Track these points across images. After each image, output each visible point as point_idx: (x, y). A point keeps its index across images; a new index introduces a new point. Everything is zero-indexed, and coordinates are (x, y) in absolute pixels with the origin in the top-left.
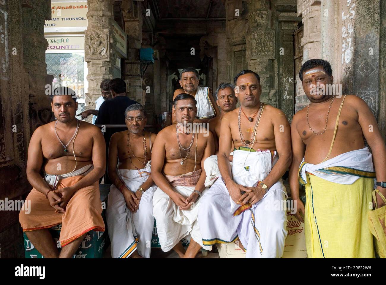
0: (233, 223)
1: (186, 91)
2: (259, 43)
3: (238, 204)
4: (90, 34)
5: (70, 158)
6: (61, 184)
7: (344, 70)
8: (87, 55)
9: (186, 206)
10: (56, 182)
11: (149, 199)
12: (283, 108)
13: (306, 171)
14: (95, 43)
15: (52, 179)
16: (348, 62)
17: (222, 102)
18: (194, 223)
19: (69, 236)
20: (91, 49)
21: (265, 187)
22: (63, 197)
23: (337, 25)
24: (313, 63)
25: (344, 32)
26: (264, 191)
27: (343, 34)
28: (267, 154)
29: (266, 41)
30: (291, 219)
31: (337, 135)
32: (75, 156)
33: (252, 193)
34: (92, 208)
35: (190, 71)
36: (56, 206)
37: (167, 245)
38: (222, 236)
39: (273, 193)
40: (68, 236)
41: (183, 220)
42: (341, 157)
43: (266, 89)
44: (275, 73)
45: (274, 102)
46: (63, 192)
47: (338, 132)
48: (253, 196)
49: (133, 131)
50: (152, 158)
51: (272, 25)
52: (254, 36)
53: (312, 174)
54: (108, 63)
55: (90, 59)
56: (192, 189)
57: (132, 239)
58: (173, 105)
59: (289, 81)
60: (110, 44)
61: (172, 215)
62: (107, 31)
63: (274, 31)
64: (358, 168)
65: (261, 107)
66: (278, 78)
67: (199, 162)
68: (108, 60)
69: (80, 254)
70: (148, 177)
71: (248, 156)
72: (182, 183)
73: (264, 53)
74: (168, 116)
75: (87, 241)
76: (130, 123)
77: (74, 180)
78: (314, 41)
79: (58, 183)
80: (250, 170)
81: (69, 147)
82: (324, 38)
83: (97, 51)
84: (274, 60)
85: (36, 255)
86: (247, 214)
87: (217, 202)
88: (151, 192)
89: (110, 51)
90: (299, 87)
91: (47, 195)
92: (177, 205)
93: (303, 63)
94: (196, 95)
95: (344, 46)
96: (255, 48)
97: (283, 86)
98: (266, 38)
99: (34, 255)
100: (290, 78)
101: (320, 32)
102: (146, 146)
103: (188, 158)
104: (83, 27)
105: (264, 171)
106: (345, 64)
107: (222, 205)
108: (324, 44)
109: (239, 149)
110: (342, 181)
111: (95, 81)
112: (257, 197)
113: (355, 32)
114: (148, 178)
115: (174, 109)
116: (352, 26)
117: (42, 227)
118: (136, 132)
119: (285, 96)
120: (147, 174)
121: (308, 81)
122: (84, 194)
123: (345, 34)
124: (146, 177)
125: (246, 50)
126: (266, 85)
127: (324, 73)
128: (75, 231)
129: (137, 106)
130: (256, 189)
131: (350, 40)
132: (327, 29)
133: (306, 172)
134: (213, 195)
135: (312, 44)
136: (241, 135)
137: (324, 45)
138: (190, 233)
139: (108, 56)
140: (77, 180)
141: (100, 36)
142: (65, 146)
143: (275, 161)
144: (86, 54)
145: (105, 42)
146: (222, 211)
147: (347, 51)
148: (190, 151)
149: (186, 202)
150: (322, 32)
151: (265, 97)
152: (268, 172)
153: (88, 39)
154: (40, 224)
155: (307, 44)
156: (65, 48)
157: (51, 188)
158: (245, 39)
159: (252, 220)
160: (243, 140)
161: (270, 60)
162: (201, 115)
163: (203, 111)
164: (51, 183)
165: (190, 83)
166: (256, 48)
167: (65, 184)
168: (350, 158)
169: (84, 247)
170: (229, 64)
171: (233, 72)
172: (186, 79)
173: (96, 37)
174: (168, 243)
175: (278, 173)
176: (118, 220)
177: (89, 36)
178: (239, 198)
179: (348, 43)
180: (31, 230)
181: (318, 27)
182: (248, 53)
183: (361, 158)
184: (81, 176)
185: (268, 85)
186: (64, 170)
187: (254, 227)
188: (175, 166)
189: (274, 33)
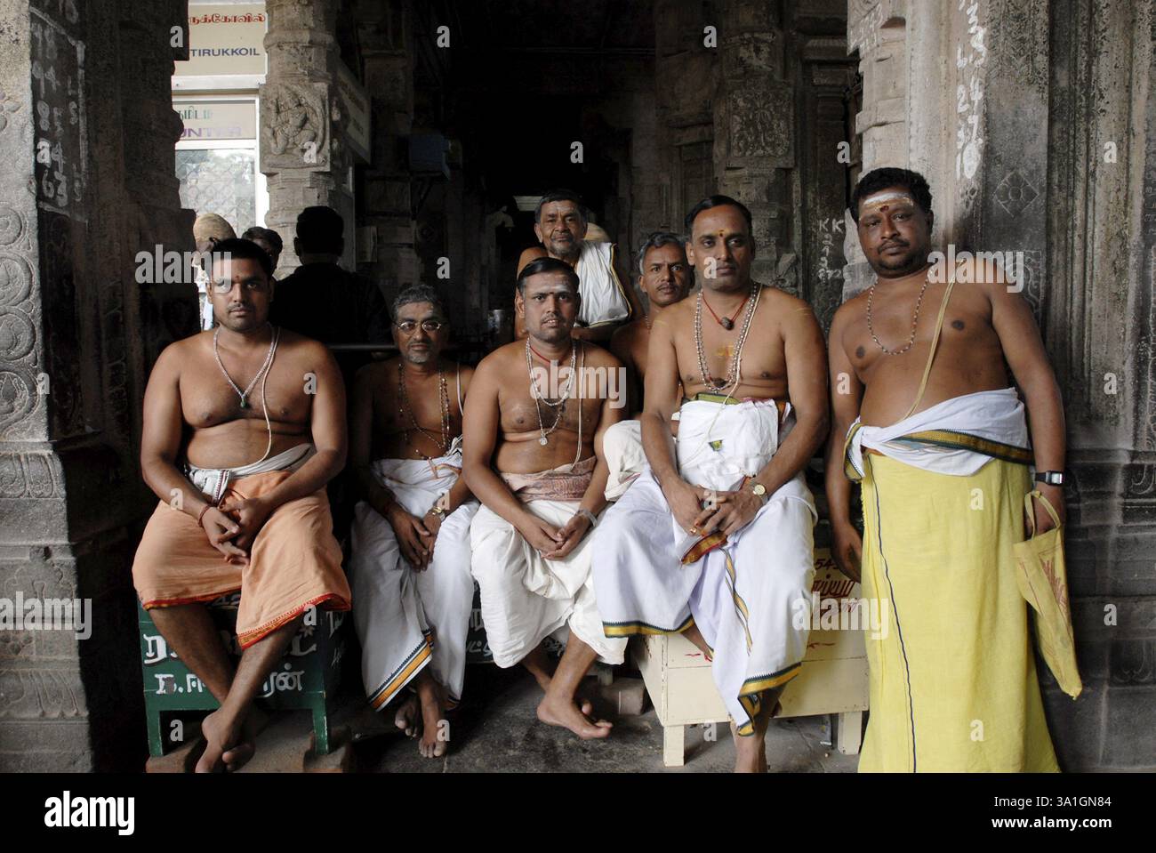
0: (680, 585)
1: (553, 251)
2: (749, 124)
3: (694, 534)
4: (276, 96)
5: (256, 423)
6: (234, 493)
7: (962, 196)
8: (265, 154)
9: (559, 548)
10: (220, 486)
11: (461, 534)
12: (816, 305)
13: (862, 446)
14: (288, 122)
15: (210, 480)
16: (970, 178)
17: (653, 280)
18: (578, 595)
19: (262, 619)
20: (278, 139)
21: (759, 490)
22: (242, 521)
23: (944, 80)
24: (886, 178)
25: (962, 100)
26: (758, 502)
27: (960, 104)
28: (767, 409)
29: (770, 118)
30: (828, 576)
31: (938, 356)
32: (270, 420)
33: (727, 505)
34: (320, 548)
35: (564, 199)
36: (226, 544)
37: (508, 649)
38: (652, 617)
39: (779, 505)
40: (258, 620)
41: (549, 585)
42: (945, 408)
43: (769, 252)
44: (794, 206)
45: (791, 286)
46: (244, 509)
47: (941, 348)
48: (729, 513)
49: (416, 356)
50: (464, 430)
51: (785, 74)
52: (736, 102)
53: (877, 453)
54: (327, 178)
55: (274, 166)
56: (573, 509)
57: (418, 635)
58: (517, 290)
59: (834, 229)
60: (332, 123)
61: (523, 571)
62: (322, 87)
63: (791, 91)
64: (987, 436)
65: (753, 293)
66: (803, 221)
67: (588, 440)
68: (327, 169)
69: (285, 671)
70: (454, 479)
71: (718, 415)
72: (546, 494)
73: (762, 152)
74: (504, 321)
75: (306, 635)
76: (405, 336)
77: (267, 482)
78: (889, 120)
79: (226, 490)
80: (725, 450)
81: (253, 396)
82: (913, 114)
83: (294, 143)
84: (791, 169)
85: (172, 676)
86: (716, 558)
87: (641, 529)
88: (465, 518)
89: (331, 144)
90: (852, 242)
91: (201, 519)
92: (534, 546)
93: (861, 176)
94: (579, 264)
95: (961, 134)
96: (737, 135)
97: (815, 242)
98: (768, 109)
99: (166, 676)
100: (834, 220)
101: (904, 96)
102: (448, 401)
103: (559, 429)
104: (255, 75)
105: (758, 451)
106: (963, 180)
107: (653, 536)
108: (911, 129)
109: (697, 398)
110: (949, 468)
111: (289, 228)
112: (741, 514)
113: (986, 99)
114: (456, 481)
115: (518, 301)
116: (980, 84)
117: (192, 599)
118: (423, 359)
119: (823, 270)
120: (451, 471)
121: (872, 221)
122: (296, 515)
123: (964, 104)
124: (448, 479)
125: (712, 141)
126: (769, 241)
127: (909, 202)
128: (279, 607)
129: (423, 290)
130: (738, 498)
131: (975, 120)
132: (920, 91)
133: (863, 449)
134: (629, 511)
135: (883, 127)
136: (704, 366)
137: (913, 132)
138: (567, 621)
139: (325, 158)
140: (274, 481)
141: (303, 103)
142: (243, 392)
143: (787, 428)
144: (264, 151)
145: (317, 120)
146: (654, 553)
147: (967, 148)
148: (563, 409)
149: (559, 538)
150: (907, 97)
151: (765, 272)
152: (767, 455)
153: (269, 109)
154: (187, 591)
155: (871, 127)
156: (199, 135)
157: (209, 501)
158: (711, 111)
159: (727, 574)
160: (707, 377)
161: (779, 170)
162: (592, 316)
163: (598, 305)
164: (208, 489)
165: (564, 231)
166: (741, 137)
167: (243, 491)
168: (968, 411)
169: (296, 651)
170: (666, 181)
171: (675, 204)
172: (551, 221)
173: (290, 105)
174: (511, 643)
175: (794, 457)
176: (382, 588)
177: (272, 102)
178: (695, 518)
179: (971, 128)
180: (164, 605)
181: (900, 85)
182: (719, 150)
183: (995, 412)
184: (284, 473)
185: (773, 239)
186: (241, 455)
187: (734, 593)
188: (527, 448)
189: (790, 95)
